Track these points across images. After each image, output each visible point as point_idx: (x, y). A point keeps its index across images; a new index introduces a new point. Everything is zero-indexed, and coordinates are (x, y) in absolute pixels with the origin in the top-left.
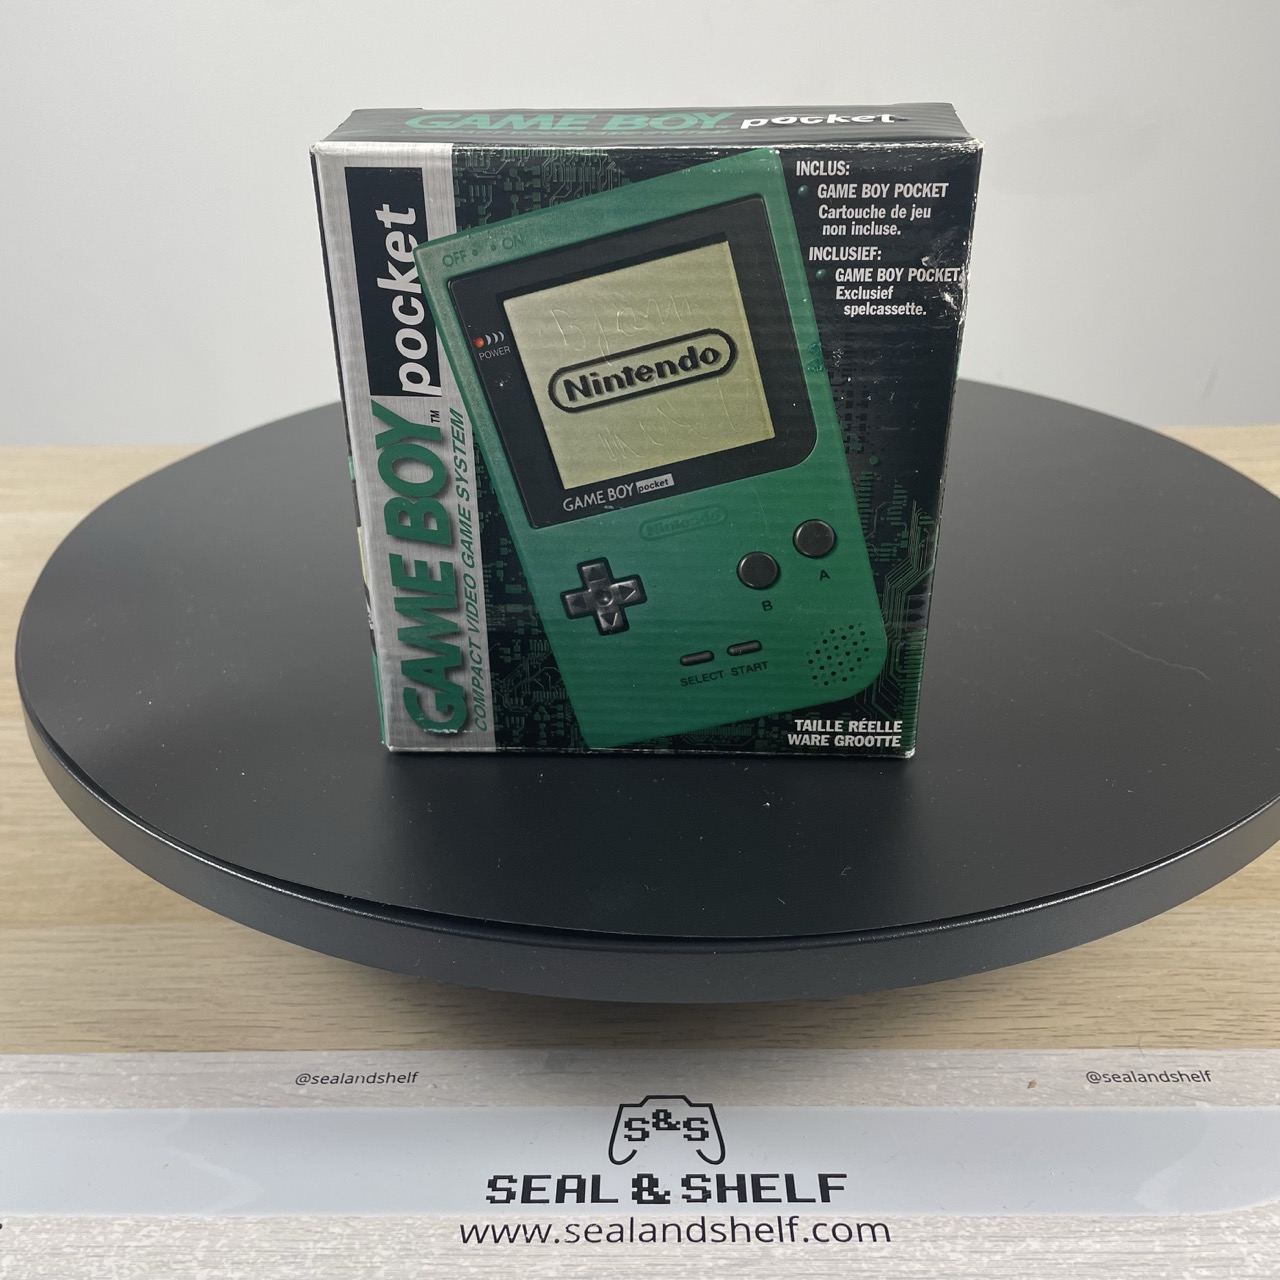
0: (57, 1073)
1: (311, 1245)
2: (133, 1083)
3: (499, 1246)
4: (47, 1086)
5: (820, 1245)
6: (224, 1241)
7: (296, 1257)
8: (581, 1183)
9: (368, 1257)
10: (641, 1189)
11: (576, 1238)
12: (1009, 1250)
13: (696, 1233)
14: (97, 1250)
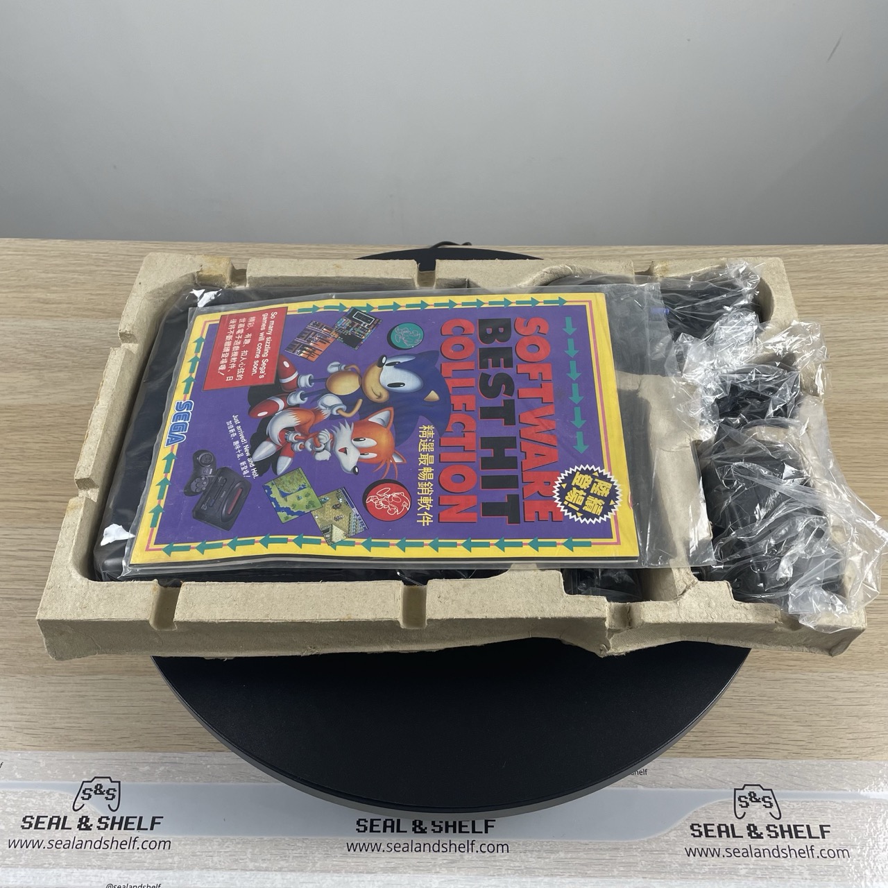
0: (176, 763)
1: (290, 851)
2: (208, 769)
3: (362, 853)
4: (174, 770)
5: (482, 854)
6: (257, 850)
7: (285, 857)
8: (393, 823)
9: (313, 858)
10: (416, 826)
11: (390, 850)
12: (552, 857)
13: (436, 849)
14: (211, 854)
